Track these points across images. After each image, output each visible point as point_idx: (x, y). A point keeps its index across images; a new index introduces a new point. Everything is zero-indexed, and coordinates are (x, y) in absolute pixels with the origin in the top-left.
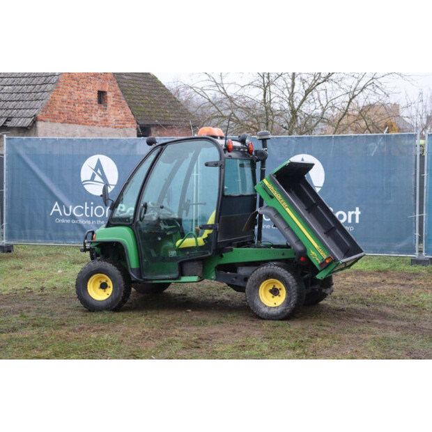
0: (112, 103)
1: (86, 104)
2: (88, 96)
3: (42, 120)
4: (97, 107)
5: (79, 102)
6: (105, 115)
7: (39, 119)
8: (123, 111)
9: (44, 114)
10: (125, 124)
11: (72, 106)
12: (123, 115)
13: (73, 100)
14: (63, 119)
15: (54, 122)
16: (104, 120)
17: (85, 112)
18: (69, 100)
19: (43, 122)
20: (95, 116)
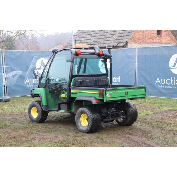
0: (164, 34)
1: (151, 35)
2: (152, 32)
3: (130, 43)
4: (156, 36)
5: (147, 35)
6: (160, 39)
7: (128, 42)
8: (170, 37)
9: (131, 40)
10: (171, 42)
11: (144, 37)
12: (170, 39)
13: (144, 34)
14: (140, 42)
15: (136, 43)
16: (160, 41)
17: (151, 38)
18: (143, 34)
19: (130, 44)
20: (155, 40)
